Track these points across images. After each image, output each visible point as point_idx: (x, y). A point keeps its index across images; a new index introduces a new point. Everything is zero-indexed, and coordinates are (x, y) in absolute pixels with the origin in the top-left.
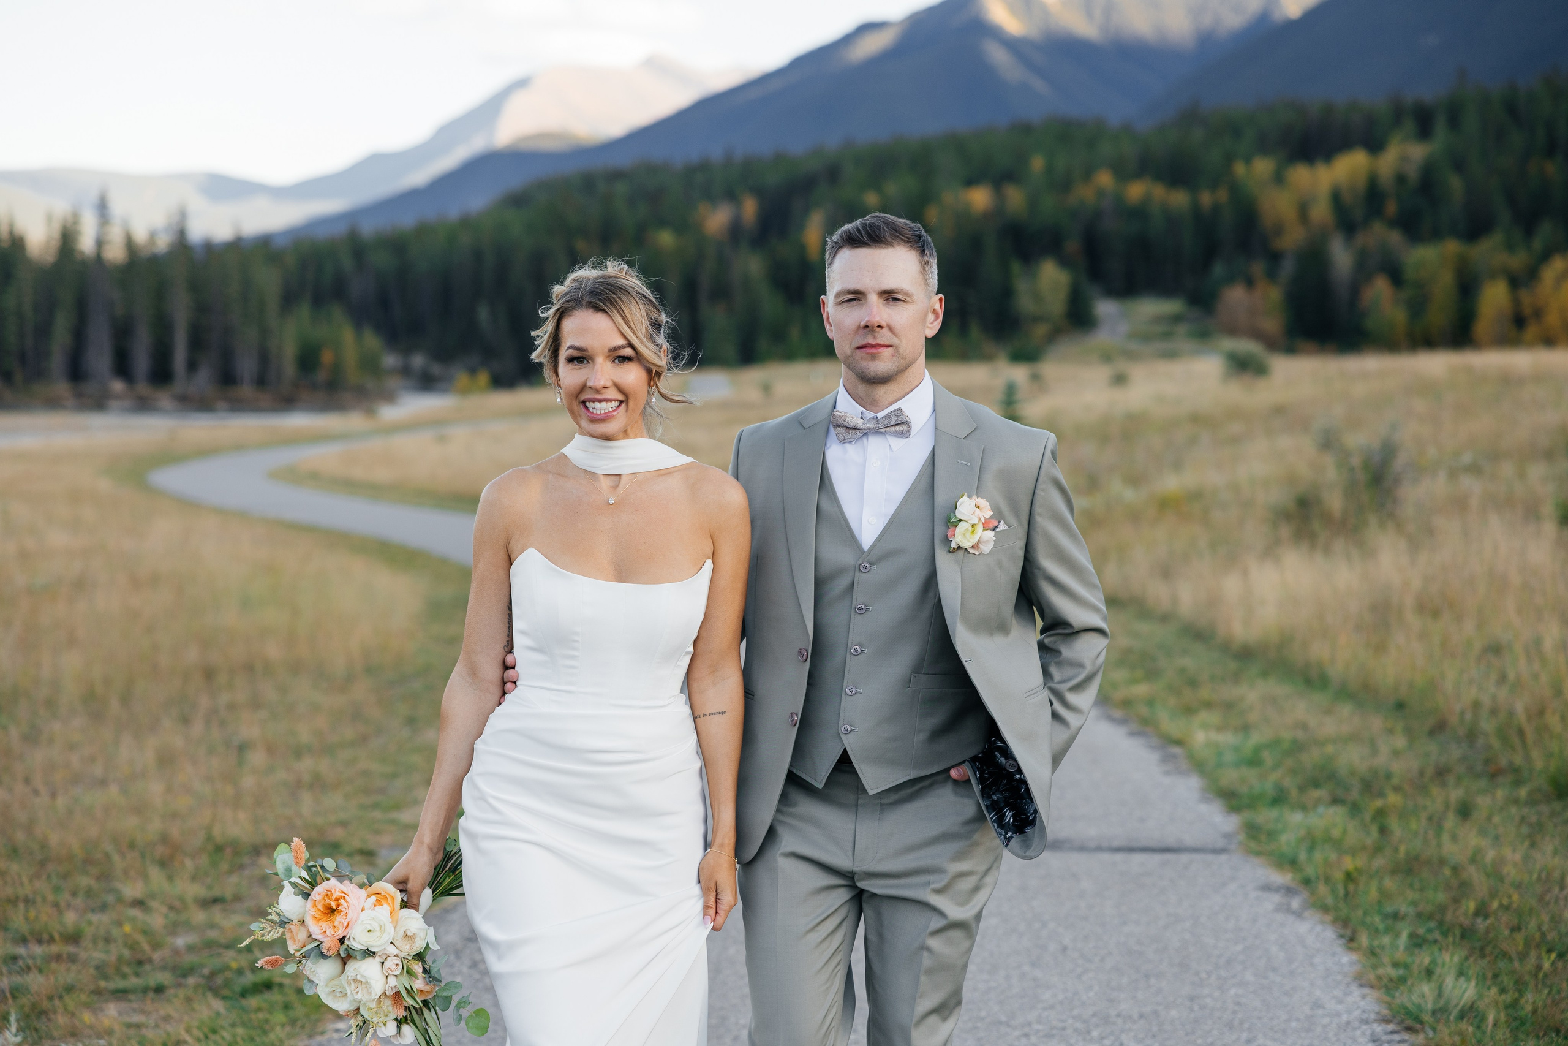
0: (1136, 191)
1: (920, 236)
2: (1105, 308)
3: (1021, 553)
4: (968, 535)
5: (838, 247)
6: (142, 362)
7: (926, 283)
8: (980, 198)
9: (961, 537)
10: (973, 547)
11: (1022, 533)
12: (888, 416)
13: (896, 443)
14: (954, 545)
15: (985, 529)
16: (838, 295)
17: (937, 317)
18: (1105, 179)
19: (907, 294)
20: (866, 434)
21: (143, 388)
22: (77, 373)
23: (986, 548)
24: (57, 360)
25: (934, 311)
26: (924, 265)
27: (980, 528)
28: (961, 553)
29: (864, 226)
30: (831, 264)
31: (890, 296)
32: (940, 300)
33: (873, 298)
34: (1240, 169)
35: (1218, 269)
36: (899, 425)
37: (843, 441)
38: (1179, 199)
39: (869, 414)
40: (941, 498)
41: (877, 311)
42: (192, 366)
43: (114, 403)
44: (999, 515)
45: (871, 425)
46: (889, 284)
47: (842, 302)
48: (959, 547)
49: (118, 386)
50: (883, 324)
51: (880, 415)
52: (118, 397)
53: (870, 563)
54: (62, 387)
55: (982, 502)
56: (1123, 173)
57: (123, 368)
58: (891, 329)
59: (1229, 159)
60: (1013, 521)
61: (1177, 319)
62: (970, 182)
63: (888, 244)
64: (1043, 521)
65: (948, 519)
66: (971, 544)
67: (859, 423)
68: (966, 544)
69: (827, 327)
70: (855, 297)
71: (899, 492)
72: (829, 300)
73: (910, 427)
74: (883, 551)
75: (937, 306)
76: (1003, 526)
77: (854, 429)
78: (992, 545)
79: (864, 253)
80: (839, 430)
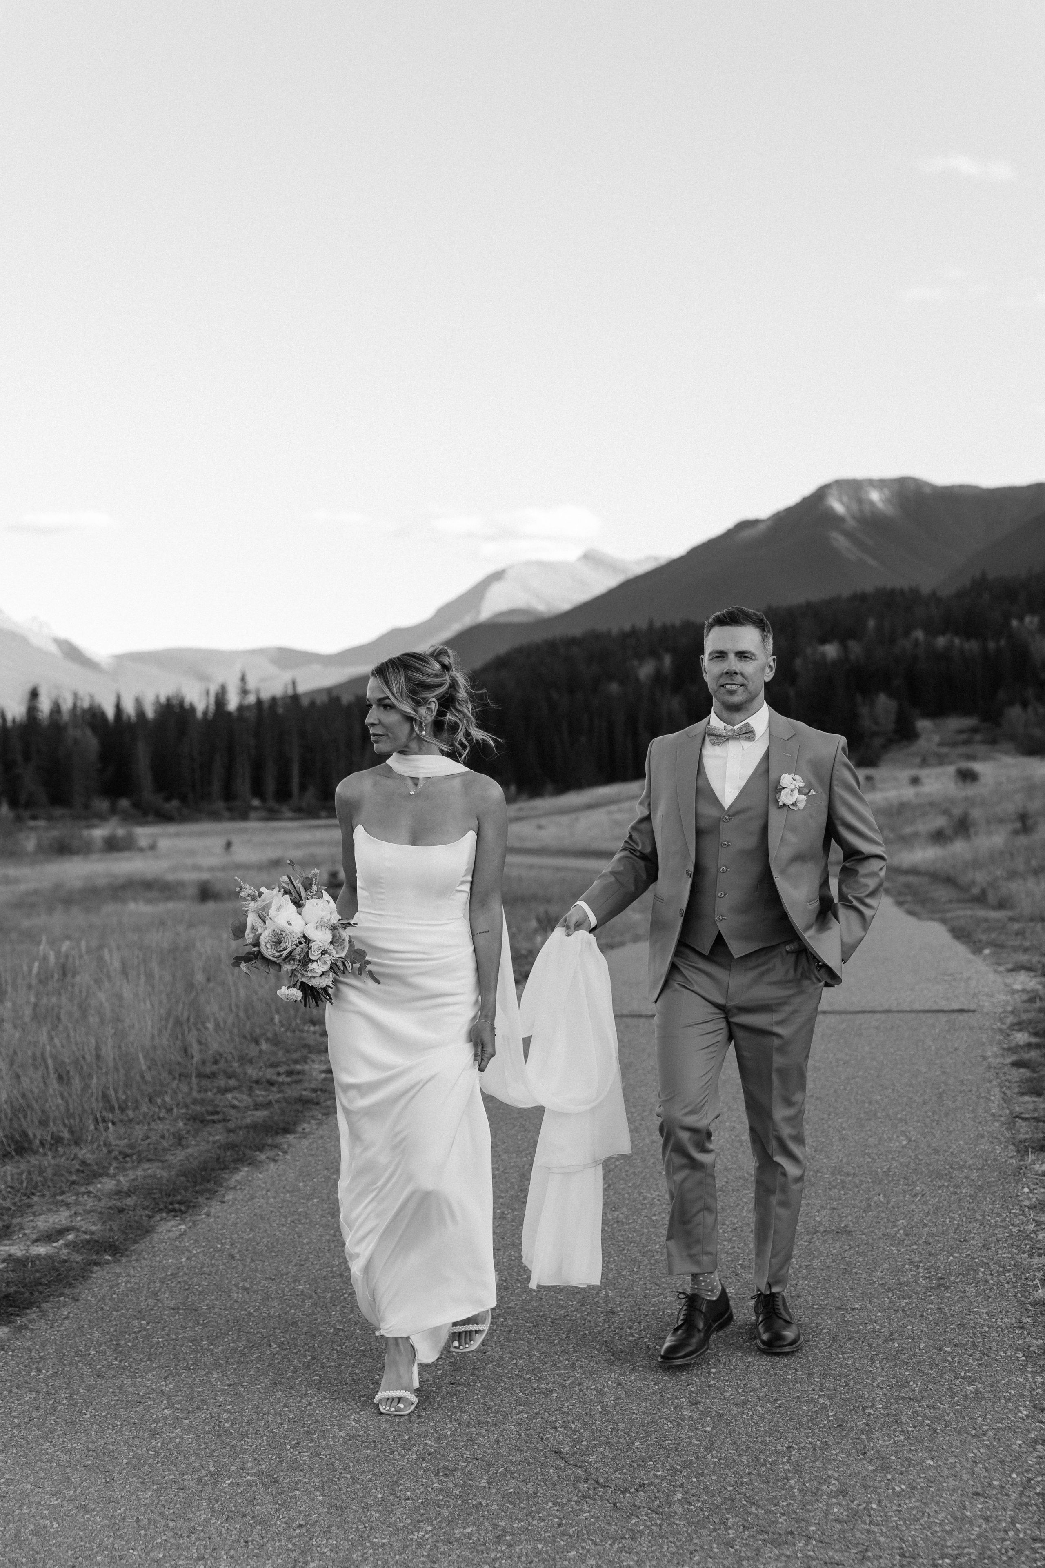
0: (941, 641)
1: (762, 620)
2: (923, 724)
3: (825, 810)
4: (789, 796)
5: (711, 626)
6: (270, 786)
7: (765, 648)
8: (831, 650)
9: (786, 798)
10: (793, 805)
11: (825, 797)
12: (741, 728)
13: (746, 745)
14: (781, 803)
15: (800, 793)
16: (710, 654)
17: (771, 670)
18: (919, 634)
19: (753, 654)
20: (728, 740)
21: (272, 803)
22: (229, 795)
23: (801, 805)
24: (216, 787)
25: (770, 667)
26: (764, 638)
27: (796, 792)
28: (786, 809)
29: (727, 613)
30: (707, 635)
31: (742, 655)
32: (774, 660)
33: (732, 656)
34: (1015, 623)
35: (1002, 695)
36: (748, 733)
37: (714, 744)
38: (972, 646)
39: (729, 727)
40: (773, 776)
41: (734, 664)
42: (303, 788)
43: (253, 814)
44: (809, 786)
45: (730, 734)
46: (742, 647)
47: (713, 659)
48: (784, 805)
49: (256, 802)
50: (738, 671)
51: (736, 727)
52: (256, 809)
53: (730, 816)
54: (220, 805)
55: (797, 777)
56: (932, 630)
57: (258, 790)
58: (742, 675)
59: (1007, 617)
60: (820, 790)
61: (974, 730)
62: (824, 641)
63: (743, 624)
64: (839, 790)
65: (776, 787)
66: (791, 802)
67: (724, 733)
68: (789, 802)
69: (704, 674)
70: (721, 655)
71: (749, 772)
72: (706, 657)
73: (754, 735)
74: (737, 810)
75: (772, 663)
76: (812, 792)
77: (720, 736)
78: (804, 803)
79: (727, 629)
80: (712, 737)
